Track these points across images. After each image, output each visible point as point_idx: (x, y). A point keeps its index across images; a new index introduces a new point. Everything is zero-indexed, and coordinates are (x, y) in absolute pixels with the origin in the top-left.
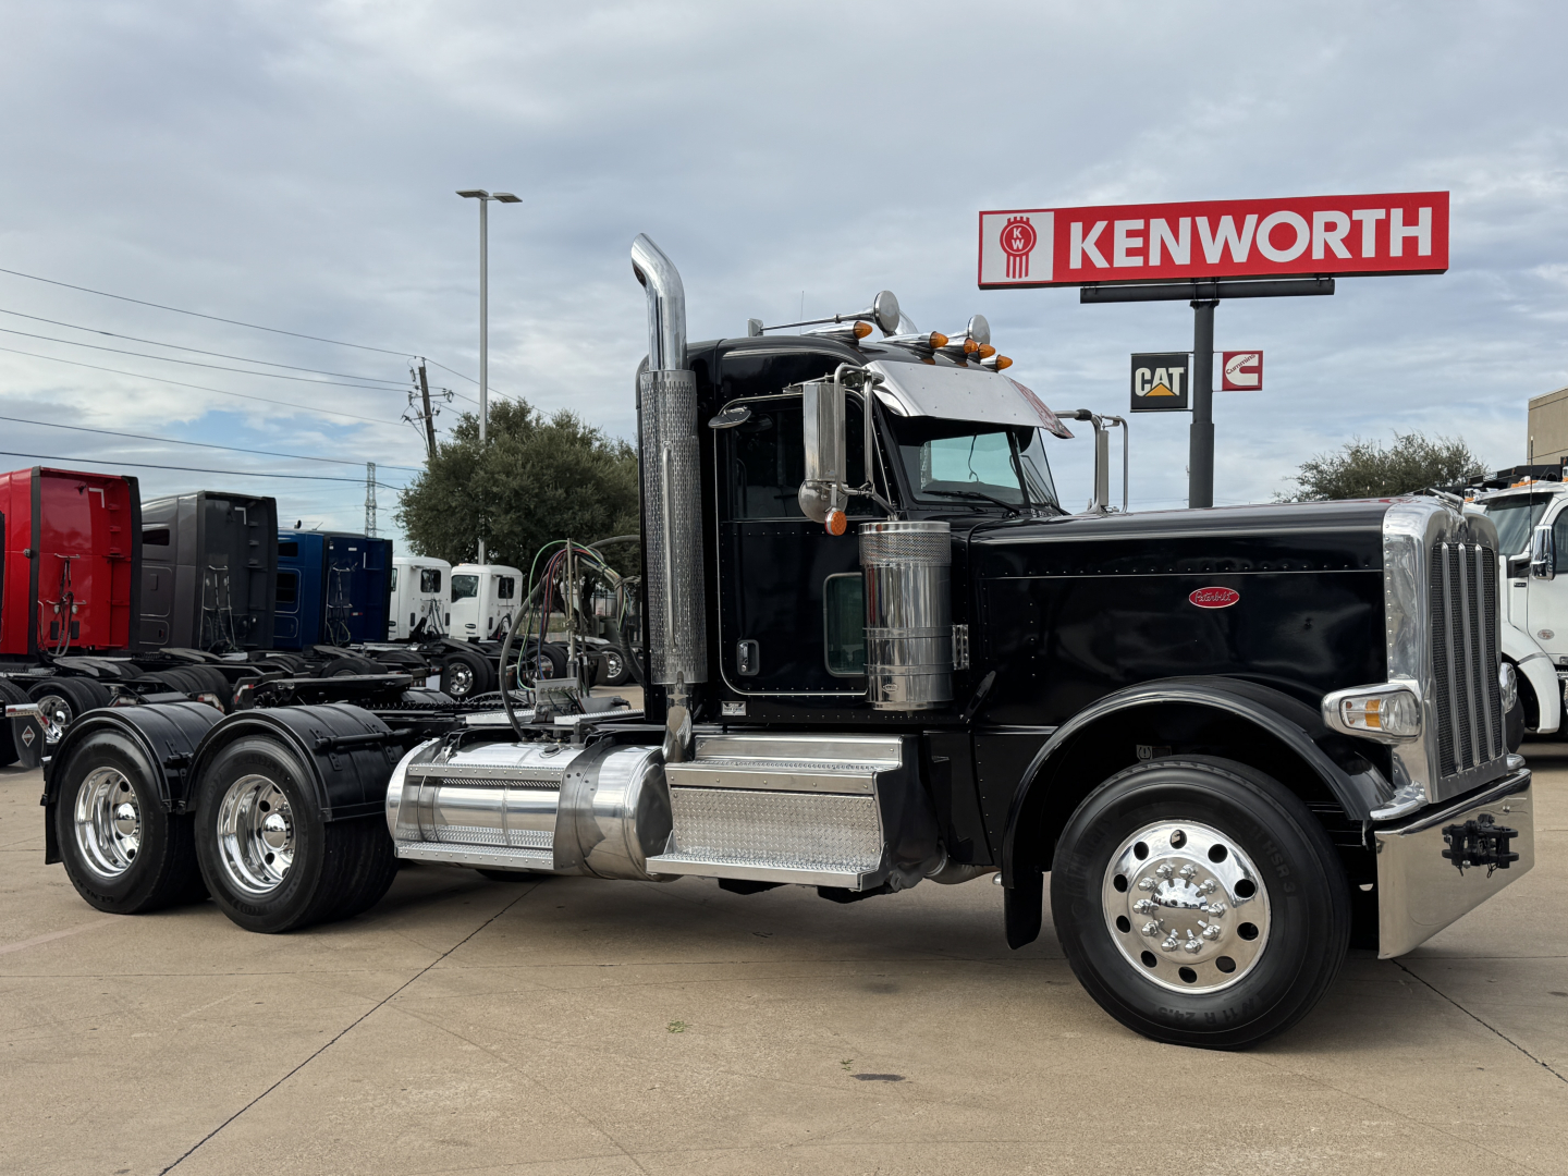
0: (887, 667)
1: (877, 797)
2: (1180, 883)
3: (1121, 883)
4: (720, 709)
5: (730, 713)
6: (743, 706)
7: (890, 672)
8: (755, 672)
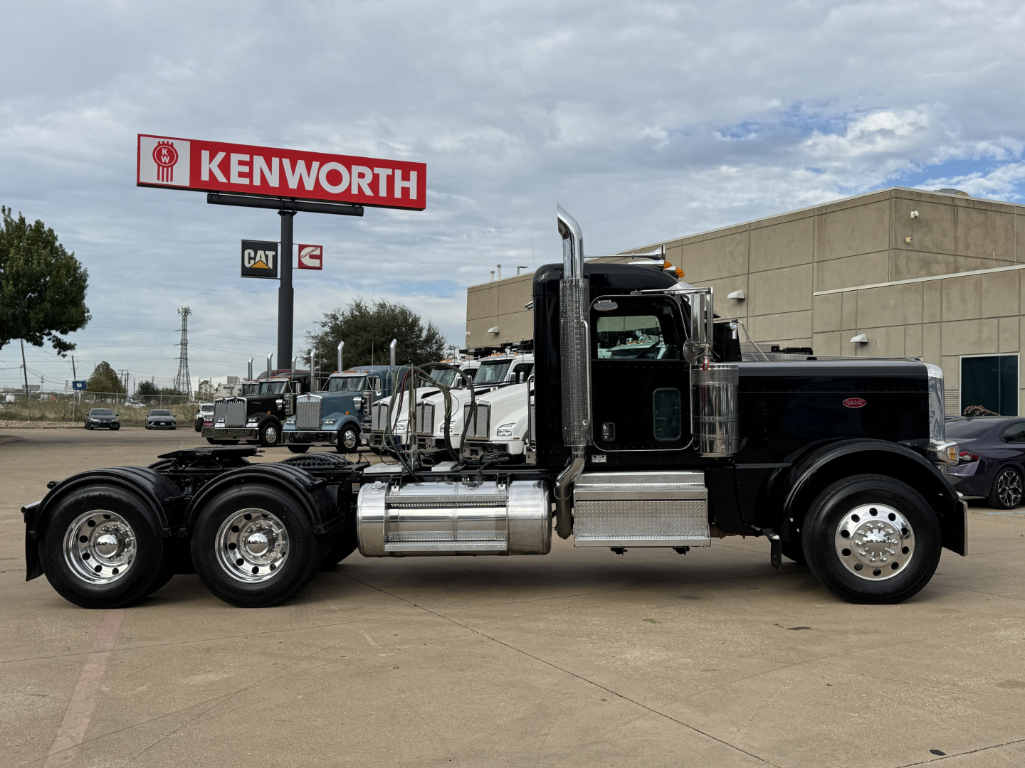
0: (712, 436)
1: (707, 501)
2: (875, 531)
3: (845, 534)
4: (591, 460)
5: (597, 461)
6: (605, 458)
7: (713, 438)
8: (612, 439)
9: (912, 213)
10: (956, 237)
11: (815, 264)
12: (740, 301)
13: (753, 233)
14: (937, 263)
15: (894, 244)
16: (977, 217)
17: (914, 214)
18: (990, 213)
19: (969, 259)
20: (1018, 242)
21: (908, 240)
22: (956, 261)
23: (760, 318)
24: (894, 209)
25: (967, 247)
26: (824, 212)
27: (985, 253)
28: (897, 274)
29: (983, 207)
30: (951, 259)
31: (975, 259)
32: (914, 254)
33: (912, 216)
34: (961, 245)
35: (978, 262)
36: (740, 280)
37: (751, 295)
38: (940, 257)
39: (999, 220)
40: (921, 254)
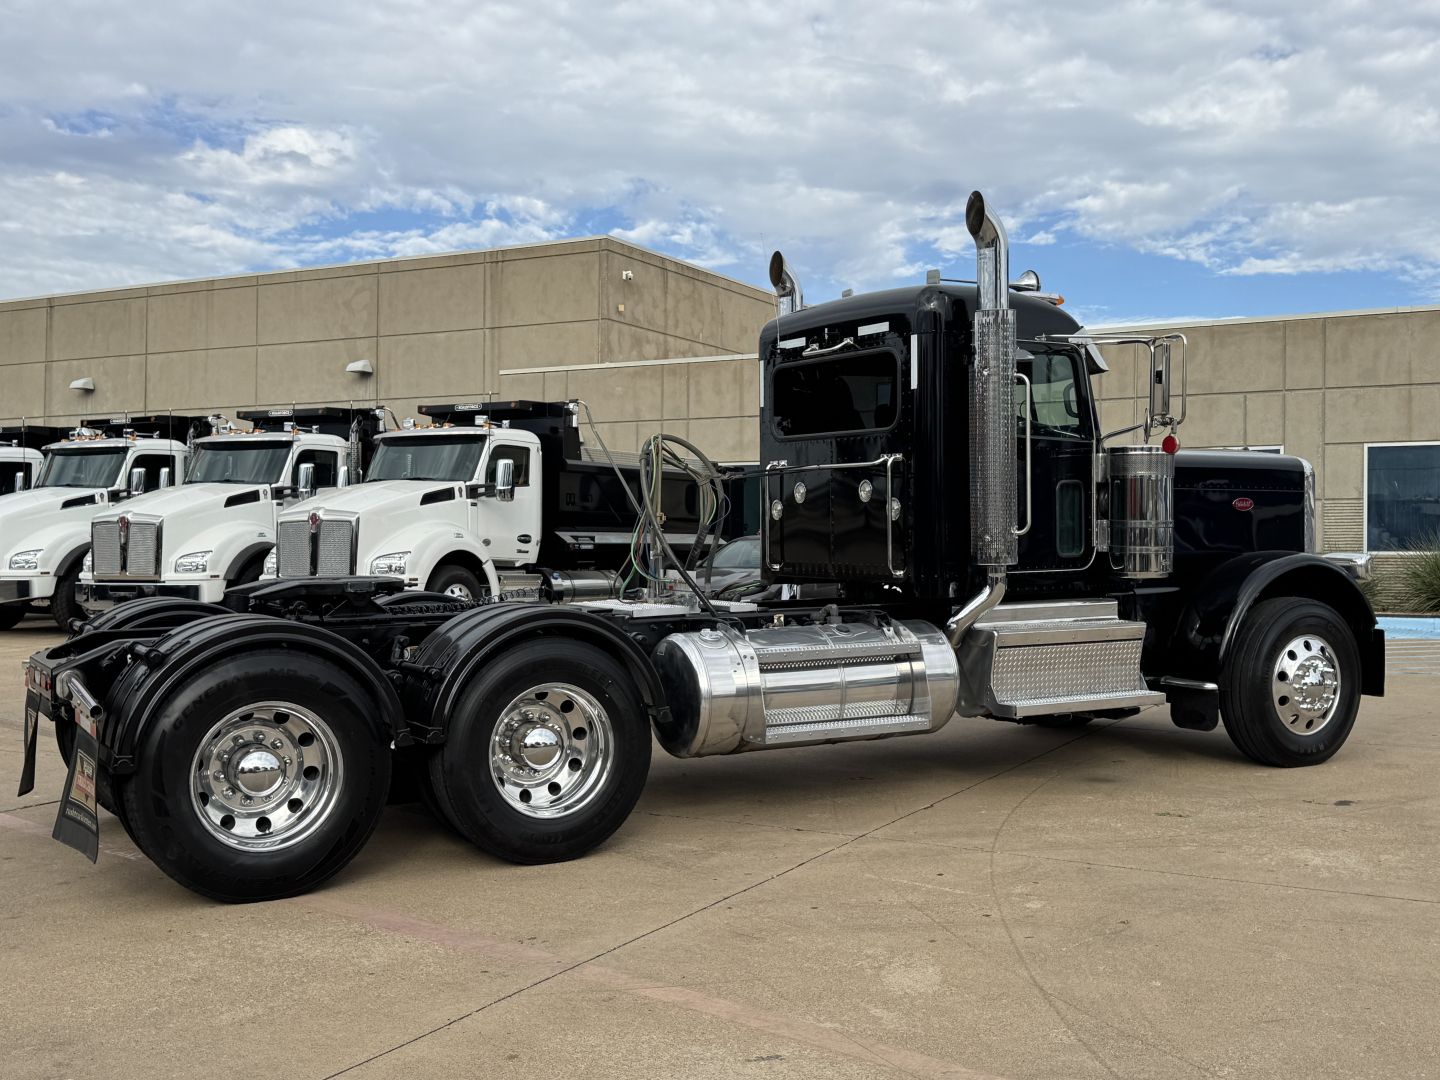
9: (624, 273)
10: (665, 311)
11: (487, 331)
12: (364, 375)
13: (384, 279)
14: (648, 342)
15: (606, 312)
16: (686, 287)
17: (627, 274)
18: (696, 282)
19: (679, 340)
20: (722, 324)
21: (621, 308)
22: (666, 341)
23: (399, 402)
24: (605, 265)
25: (676, 326)
26: (500, 259)
27: (693, 333)
28: (606, 353)
29: (691, 275)
30: (661, 337)
31: (683, 341)
32: (625, 328)
33: (624, 277)
34: (671, 322)
35: (685, 344)
36: (362, 345)
37: (383, 368)
38: (651, 335)
39: (706, 293)
40: (633, 328)
